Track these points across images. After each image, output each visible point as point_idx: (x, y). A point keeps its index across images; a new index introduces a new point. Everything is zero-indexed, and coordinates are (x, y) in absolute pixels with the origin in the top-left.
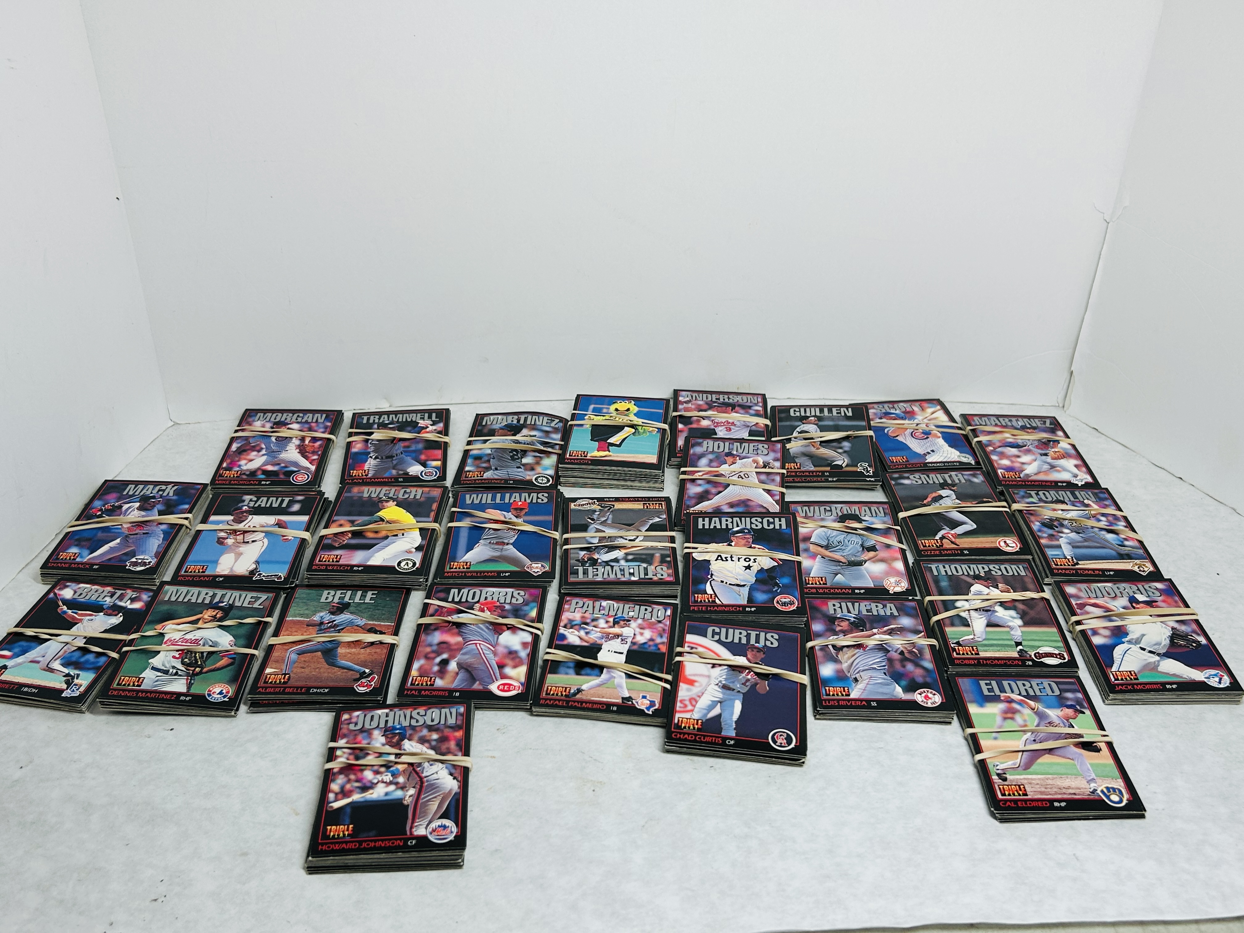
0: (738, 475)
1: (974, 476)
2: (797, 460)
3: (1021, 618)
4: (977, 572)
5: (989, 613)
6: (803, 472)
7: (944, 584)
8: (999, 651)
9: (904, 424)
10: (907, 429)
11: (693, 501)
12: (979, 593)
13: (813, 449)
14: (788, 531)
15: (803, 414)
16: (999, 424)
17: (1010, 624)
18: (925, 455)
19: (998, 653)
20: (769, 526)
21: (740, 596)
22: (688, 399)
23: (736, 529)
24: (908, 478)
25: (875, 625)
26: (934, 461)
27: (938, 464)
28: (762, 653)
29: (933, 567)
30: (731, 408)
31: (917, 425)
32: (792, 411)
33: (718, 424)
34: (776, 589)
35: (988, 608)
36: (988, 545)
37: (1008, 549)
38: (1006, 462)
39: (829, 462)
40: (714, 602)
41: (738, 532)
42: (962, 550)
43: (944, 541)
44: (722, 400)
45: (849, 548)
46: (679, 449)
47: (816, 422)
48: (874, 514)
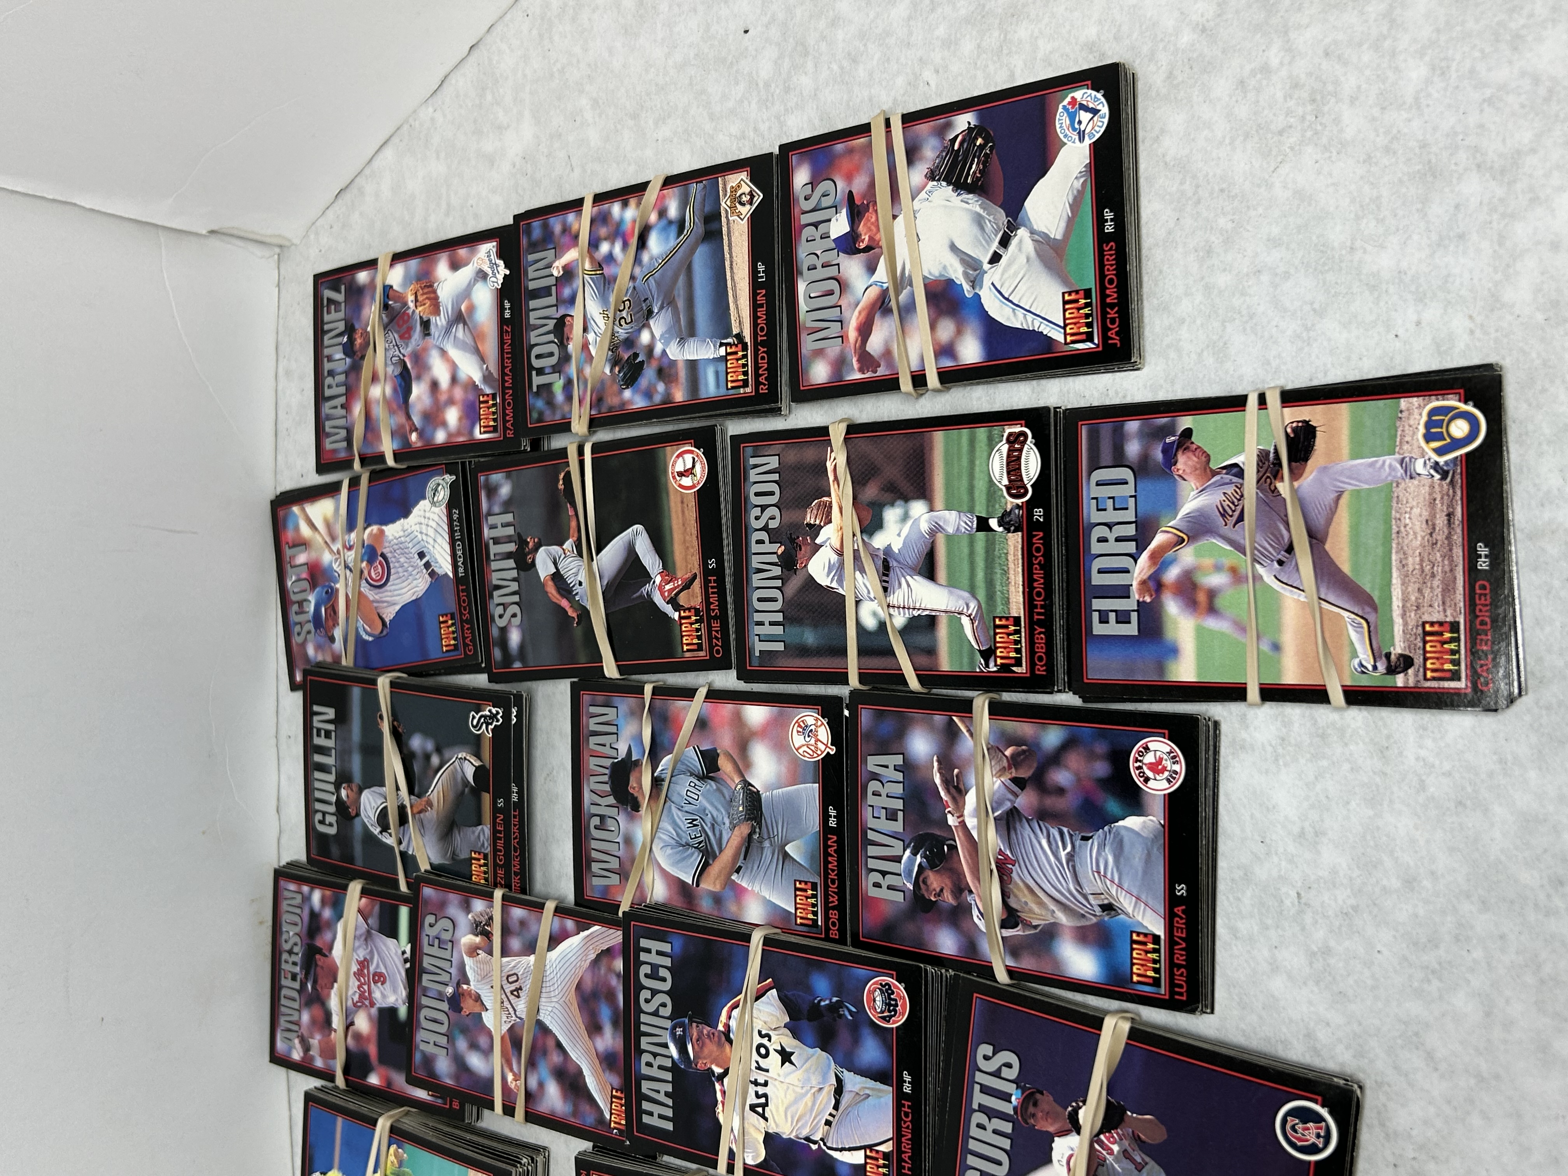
0: (511, 997)
1: (492, 491)
2: (463, 855)
3: (906, 499)
4: (774, 559)
5: (893, 563)
6: (495, 850)
7: (809, 637)
8: (1006, 572)
9: (347, 595)
10: (360, 593)
11: (585, 1108)
12: (839, 570)
13: (431, 815)
14: (678, 943)
15: (332, 809)
16: (342, 400)
17: (924, 527)
18: (432, 574)
19: (1012, 576)
20: (664, 980)
21: (869, 1096)
22: (297, 1041)
23: (673, 1051)
24: (504, 631)
25: (936, 816)
26: (449, 559)
27: (459, 553)
28: (1038, 1096)
29: (759, 647)
30: (318, 956)
31: (346, 567)
32: (321, 828)
33: (365, 1000)
34: (847, 1013)
35: (880, 563)
36: (692, 514)
37: (701, 471)
38: (452, 416)
39: (467, 790)
40: (886, 1156)
41: (683, 1050)
42: (706, 572)
43: (682, 600)
44: (297, 969)
45: (709, 807)
46: (440, 1101)
47: (355, 788)
48: (613, 729)
